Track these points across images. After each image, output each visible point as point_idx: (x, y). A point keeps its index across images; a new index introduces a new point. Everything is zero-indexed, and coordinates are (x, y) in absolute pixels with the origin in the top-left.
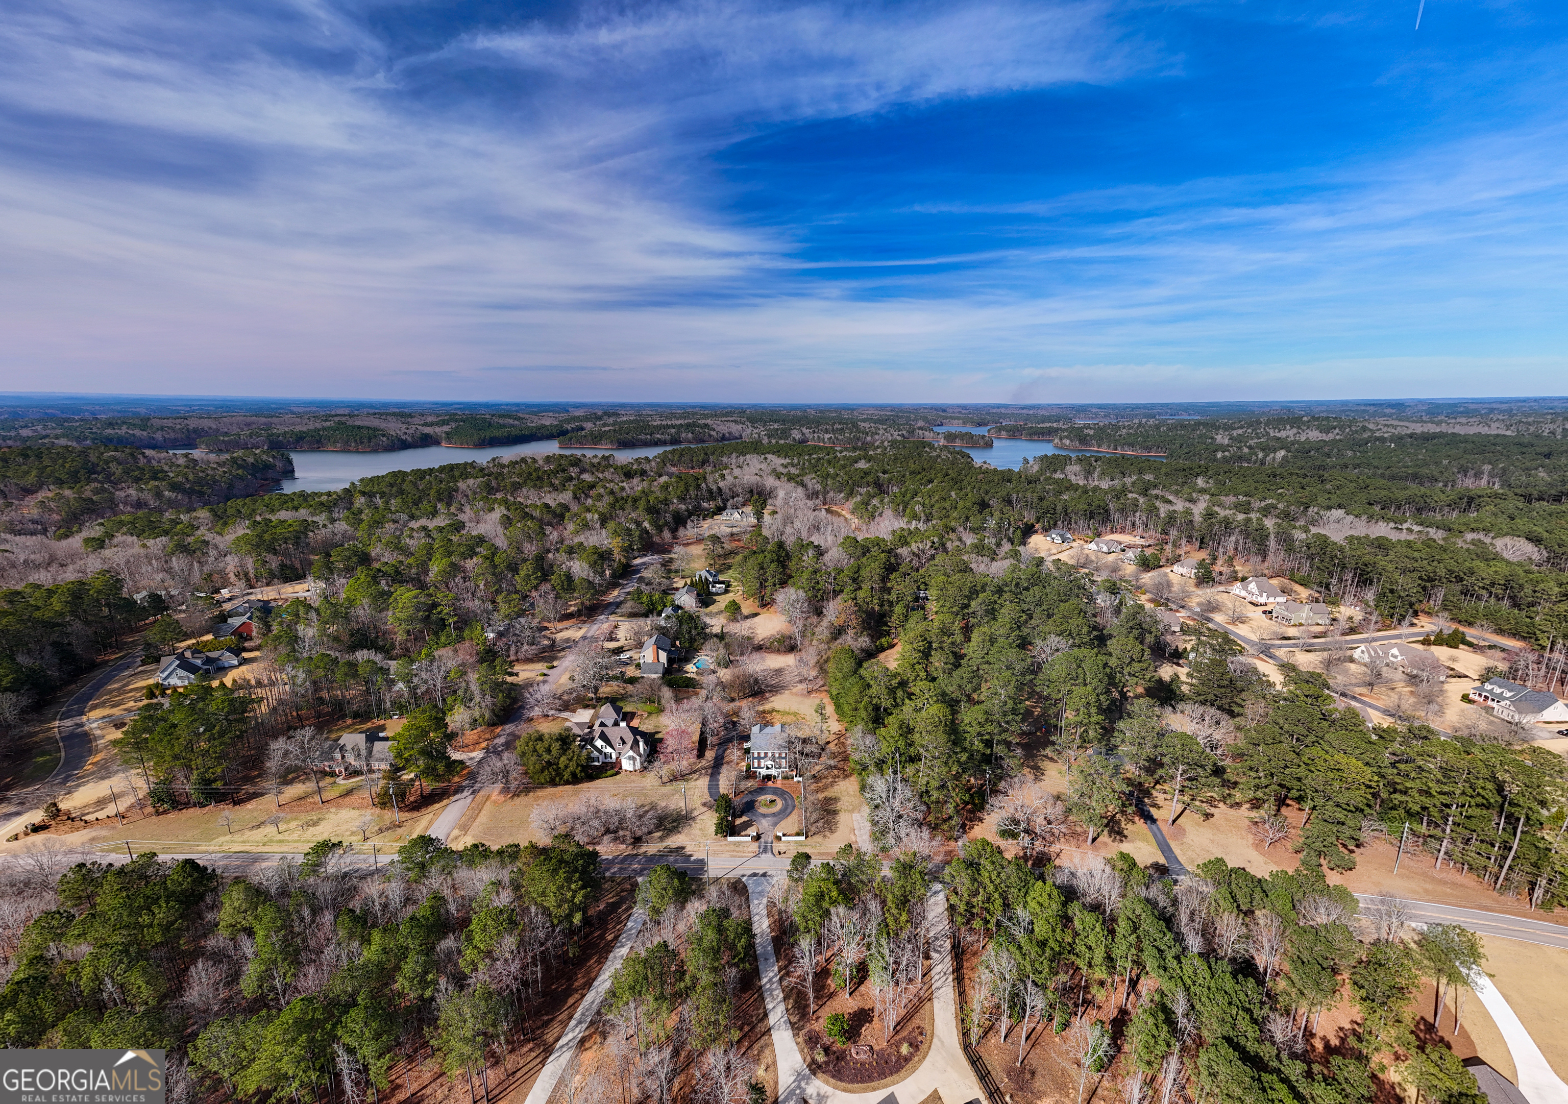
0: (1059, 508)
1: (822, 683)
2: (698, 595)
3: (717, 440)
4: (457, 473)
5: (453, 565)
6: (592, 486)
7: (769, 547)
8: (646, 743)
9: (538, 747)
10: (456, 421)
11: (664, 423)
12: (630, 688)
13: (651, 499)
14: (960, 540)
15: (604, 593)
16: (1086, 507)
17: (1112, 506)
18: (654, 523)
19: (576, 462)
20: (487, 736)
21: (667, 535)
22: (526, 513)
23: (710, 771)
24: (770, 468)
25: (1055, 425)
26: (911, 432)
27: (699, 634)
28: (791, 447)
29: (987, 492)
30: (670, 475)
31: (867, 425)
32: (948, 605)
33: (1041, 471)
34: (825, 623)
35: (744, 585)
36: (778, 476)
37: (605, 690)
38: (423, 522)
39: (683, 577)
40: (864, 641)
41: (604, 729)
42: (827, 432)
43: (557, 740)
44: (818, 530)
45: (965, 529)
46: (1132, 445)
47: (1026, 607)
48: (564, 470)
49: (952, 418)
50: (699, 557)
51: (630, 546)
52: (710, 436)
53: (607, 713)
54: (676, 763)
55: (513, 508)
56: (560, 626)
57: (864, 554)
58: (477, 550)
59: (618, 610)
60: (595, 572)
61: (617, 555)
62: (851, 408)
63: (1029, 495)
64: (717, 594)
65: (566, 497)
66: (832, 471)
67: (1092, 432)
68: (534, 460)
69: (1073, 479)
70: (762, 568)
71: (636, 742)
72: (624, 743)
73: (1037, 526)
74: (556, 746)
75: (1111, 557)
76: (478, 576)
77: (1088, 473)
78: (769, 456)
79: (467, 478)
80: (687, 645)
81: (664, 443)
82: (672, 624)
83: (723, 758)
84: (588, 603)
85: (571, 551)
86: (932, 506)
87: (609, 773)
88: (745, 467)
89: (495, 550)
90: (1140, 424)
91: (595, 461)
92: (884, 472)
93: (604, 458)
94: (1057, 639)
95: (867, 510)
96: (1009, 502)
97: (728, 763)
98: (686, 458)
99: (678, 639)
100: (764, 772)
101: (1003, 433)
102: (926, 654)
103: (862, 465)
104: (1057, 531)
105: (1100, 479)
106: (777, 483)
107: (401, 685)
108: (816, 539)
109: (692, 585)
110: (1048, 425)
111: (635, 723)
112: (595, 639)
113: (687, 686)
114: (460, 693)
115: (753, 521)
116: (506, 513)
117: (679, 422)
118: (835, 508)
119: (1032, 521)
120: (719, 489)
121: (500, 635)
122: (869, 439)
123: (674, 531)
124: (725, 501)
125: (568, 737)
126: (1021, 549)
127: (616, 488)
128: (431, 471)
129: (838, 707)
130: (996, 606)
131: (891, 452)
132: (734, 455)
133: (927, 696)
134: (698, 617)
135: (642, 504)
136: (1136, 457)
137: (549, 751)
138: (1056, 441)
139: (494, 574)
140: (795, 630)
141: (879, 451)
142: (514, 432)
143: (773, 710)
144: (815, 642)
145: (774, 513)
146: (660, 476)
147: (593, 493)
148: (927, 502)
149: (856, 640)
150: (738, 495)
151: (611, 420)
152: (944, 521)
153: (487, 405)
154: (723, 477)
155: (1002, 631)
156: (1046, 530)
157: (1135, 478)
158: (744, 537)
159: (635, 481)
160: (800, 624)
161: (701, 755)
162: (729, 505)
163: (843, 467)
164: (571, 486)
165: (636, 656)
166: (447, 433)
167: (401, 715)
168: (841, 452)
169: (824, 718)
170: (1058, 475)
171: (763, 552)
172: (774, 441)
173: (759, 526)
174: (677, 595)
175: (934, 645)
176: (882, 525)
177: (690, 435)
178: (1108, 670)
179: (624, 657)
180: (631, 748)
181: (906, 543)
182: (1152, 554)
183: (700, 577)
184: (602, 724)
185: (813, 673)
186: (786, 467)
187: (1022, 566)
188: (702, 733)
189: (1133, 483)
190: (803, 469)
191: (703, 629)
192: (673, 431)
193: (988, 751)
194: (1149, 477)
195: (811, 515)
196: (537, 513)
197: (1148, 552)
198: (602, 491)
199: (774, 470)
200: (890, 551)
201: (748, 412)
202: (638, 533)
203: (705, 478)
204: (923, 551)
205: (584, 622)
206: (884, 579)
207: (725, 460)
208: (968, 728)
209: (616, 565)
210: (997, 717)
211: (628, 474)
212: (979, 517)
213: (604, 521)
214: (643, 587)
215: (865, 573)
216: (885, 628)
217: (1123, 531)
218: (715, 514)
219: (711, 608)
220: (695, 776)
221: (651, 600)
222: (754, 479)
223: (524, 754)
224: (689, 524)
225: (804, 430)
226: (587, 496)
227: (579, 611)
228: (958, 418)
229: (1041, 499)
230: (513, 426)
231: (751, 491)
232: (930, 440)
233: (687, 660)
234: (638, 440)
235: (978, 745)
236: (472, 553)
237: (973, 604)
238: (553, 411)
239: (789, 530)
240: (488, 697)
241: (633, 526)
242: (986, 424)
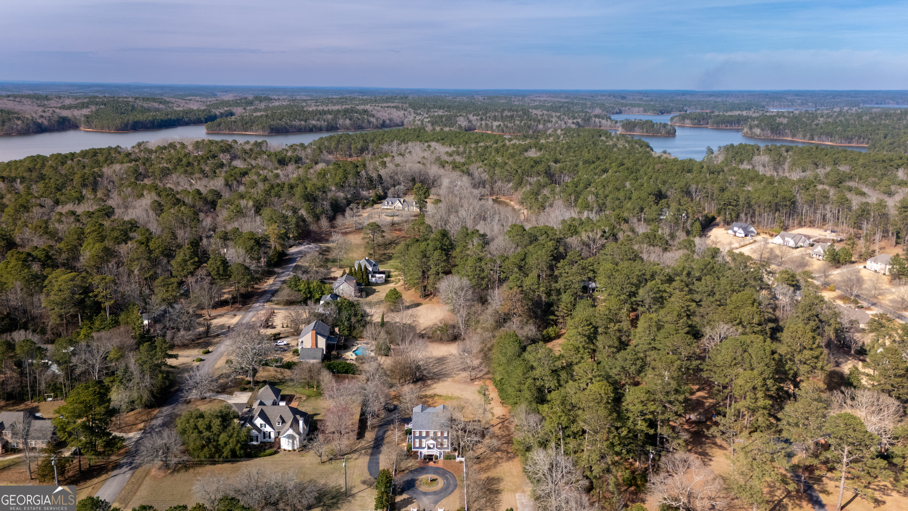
0: (742, 201)
1: (486, 370)
2: (358, 284)
3: (377, 127)
4: (101, 158)
5: (106, 250)
6: (245, 174)
7: (433, 236)
8: (305, 422)
9: (199, 424)
10: (97, 104)
11: (320, 108)
12: (288, 373)
13: (309, 186)
14: (633, 230)
15: (259, 280)
16: (770, 198)
17: (801, 198)
18: (312, 211)
19: (227, 148)
20: (144, 418)
21: (324, 223)
22: (178, 200)
23: (370, 451)
24: (434, 156)
25: (744, 113)
26: (587, 120)
27: (358, 321)
28: (456, 135)
29: (664, 183)
30: (328, 163)
31: (539, 112)
32: (615, 293)
33: (727, 162)
34: (490, 310)
35: (405, 274)
36: (443, 165)
37: (262, 374)
38: (69, 207)
39: (341, 267)
40: (530, 330)
41: (264, 408)
42: (495, 119)
43: (217, 417)
44: (485, 219)
45: (639, 220)
46: (830, 135)
47: (697, 297)
48: (214, 157)
49: (632, 105)
50: (358, 246)
51: (286, 234)
52: (369, 122)
53: (266, 393)
54: (336, 443)
55: (164, 194)
56: (214, 313)
57: (531, 243)
58: (131, 235)
59: (274, 299)
60: (252, 258)
61: (273, 243)
62: (522, 94)
63: (709, 185)
64: (377, 284)
65: (218, 183)
66: (500, 159)
67: (785, 121)
68: (183, 146)
69: (761, 170)
70: (425, 256)
71: (296, 422)
72: (283, 422)
73: (718, 219)
74: (216, 423)
75: (796, 253)
76: (132, 260)
77: (778, 163)
78: (433, 144)
79: (112, 163)
80: (346, 333)
81: (320, 130)
82: (330, 311)
83: (383, 439)
84: (243, 290)
85: (225, 238)
86: (606, 196)
87: (268, 451)
88: (407, 155)
89: (149, 237)
90: (840, 113)
91: (247, 147)
92: (556, 162)
93: (256, 144)
94: (726, 327)
95: (537, 199)
96: (688, 193)
97: (388, 443)
98: (344, 145)
99: (336, 326)
100: (425, 452)
101: (687, 121)
102: (592, 338)
103: (533, 154)
104: (739, 224)
105: (791, 170)
106: (441, 171)
107: (55, 368)
108: (481, 228)
109: (351, 274)
110: (736, 113)
111: (294, 404)
112: (251, 326)
113: (347, 372)
114: (119, 373)
115: (415, 209)
116: (157, 198)
117: (336, 108)
118: (503, 199)
119: (714, 213)
120: (380, 176)
121: (156, 320)
122: (541, 126)
123: (332, 219)
124: (386, 190)
125: (228, 414)
126: (697, 240)
127: (270, 175)
128: (73, 155)
129: (501, 391)
130: (665, 295)
131: (563, 141)
132: (395, 142)
133: (590, 376)
134: (358, 304)
135: (299, 191)
136: (832, 147)
137: (209, 428)
138: (745, 130)
139: (149, 259)
140: (459, 320)
141: (551, 139)
142: (160, 116)
143: (435, 395)
144: (479, 330)
145: (438, 201)
146: (316, 163)
147: (245, 180)
148: (600, 192)
149: (522, 328)
150: (399, 184)
151: (263, 105)
152: (617, 211)
153: (128, 87)
154: (384, 164)
155: (669, 318)
156: (728, 224)
157: (828, 169)
158: (406, 227)
159: (291, 168)
160: (464, 312)
161: (361, 435)
162: (390, 192)
163: (512, 155)
164: (222, 173)
165: (294, 343)
166: (87, 117)
167: (56, 397)
168: (510, 140)
169: (488, 400)
170: (745, 166)
171: (426, 240)
172: (438, 129)
173: (422, 214)
174: (336, 284)
175: (600, 330)
176: (553, 215)
177: (348, 122)
178: (776, 356)
179: (282, 343)
180: (291, 426)
181: (576, 232)
182: (842, 249)
183: (360, 266)
184: (261, 404)
185: (476, 362)
186: (451, 155)
187: (695, 256)
188: (363, 414)
189: (827, 175)
190: (469, 158)
191: (362, 316)
192: (330, 117)
193: (652, 432)
194: (844, 168)
195: (477, 204)
196: (188, 200)
197: (838, 247)
198: (255, 178)
199: (438, 159)
200: (559, 241)
201: (410, 97)
202: (294, 220)
203: (364, 165)
204: (594, 241)
205: (239, 309)
206: (551, 268)
207: (385, 147)
208: (630, 407)
209: (271, 253)
210: (660, 396)
211: (282, 162)
212: (655, 207)
213: (258, 210)
214: (300, 274)
215: (531, 261)
216: (552, 317)
217: (812, 224)
218: (374, 202)
219: (370, 298)
220: (355, 456)
221: (309, 288)
222: (417, 167)
223: (184, 432)
224: (348, 212)
225: (471, 117)
226: (239, 183)
227: (234, 298)
228: (639, 106)
229: (722, 190)
230: (157, 110)
231: (413, 180)
232: (608, 128)
233: (346, 347)
234: (291, 126)
235: (641, 425)
236: (126, 239)
237: (641, 292)
238: (200, 95)
239: (453, 219)
240: (147, 377)
241: (289, 213)
242: (669, 112)
